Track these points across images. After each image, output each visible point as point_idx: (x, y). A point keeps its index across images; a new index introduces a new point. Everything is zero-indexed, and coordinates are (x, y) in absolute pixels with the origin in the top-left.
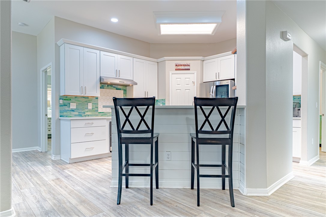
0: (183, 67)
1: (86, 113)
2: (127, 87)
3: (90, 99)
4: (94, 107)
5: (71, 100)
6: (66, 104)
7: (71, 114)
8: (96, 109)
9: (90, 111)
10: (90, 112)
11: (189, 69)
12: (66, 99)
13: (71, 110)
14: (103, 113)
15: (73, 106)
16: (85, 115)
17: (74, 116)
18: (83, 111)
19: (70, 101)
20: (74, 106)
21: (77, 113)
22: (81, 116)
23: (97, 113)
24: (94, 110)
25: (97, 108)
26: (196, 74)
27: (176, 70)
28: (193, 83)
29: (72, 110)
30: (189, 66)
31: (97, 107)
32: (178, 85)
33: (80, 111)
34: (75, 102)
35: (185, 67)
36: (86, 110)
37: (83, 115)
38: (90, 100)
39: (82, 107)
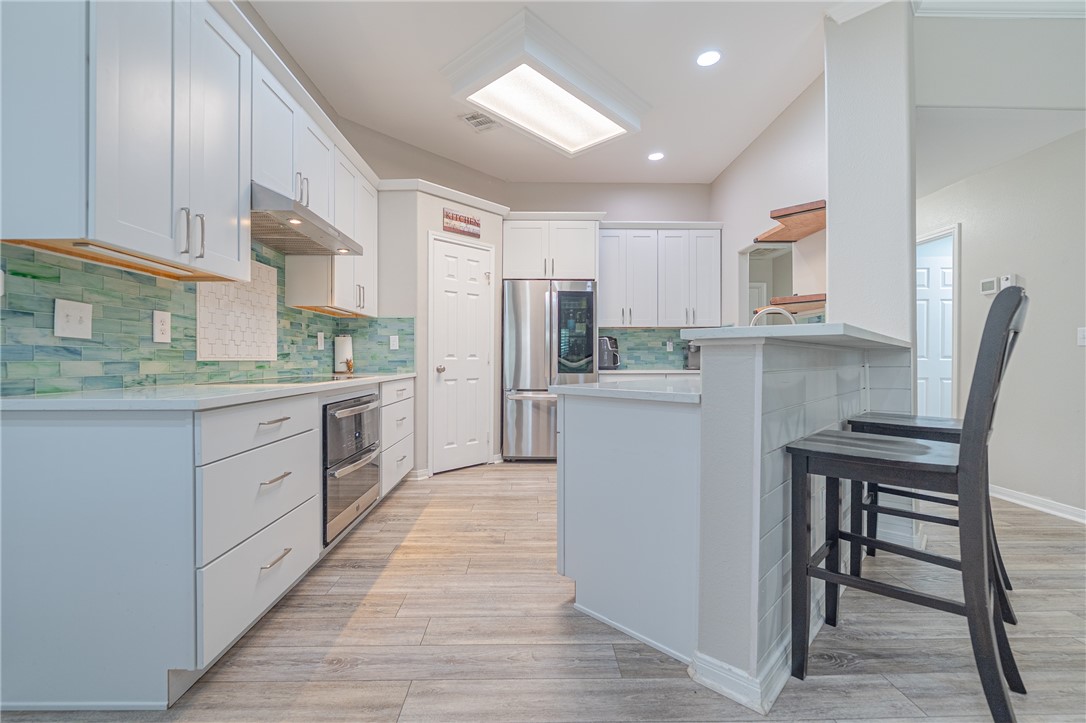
0: (462, 226)
1: (148, 368)
2: (287, 257)
3: (162, 289)
4: (182, 336)
5: (58, 278)
6: (27, 305)
7: (59, 374)
8: (188, 345)
9: (162, 353)
10: (160, 358)
11: (477, 236)
12: (23, 270)
13: (57, 350)
14: (213, 363)
15: (74, 320)
16: (137, 378)
17: (76, 384)
18: (127, 357)
19: (52, 286)
20: (81, 320)
21: (94, 368)
22: (116, 383)
23: (191, 368)
24: (179, 348)
25: (193, 338)
26: (493, 250)
27: (446, 229)
28: (488, 276)
29: (66, 344)
30: (478, 225)
31: (192, 333)
32: (450, 276)
33: (115, 356)
34: (86, 295)
35: (469, 226)
36: (145, 350)
37: (127, 379)
38: (163, 298)
39: (124, 329)
